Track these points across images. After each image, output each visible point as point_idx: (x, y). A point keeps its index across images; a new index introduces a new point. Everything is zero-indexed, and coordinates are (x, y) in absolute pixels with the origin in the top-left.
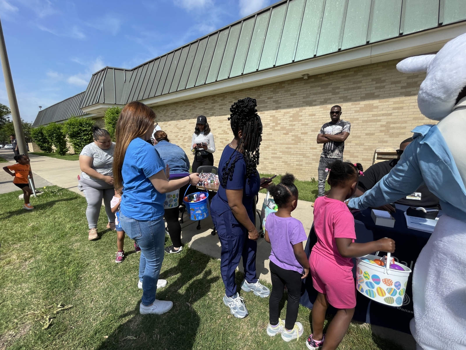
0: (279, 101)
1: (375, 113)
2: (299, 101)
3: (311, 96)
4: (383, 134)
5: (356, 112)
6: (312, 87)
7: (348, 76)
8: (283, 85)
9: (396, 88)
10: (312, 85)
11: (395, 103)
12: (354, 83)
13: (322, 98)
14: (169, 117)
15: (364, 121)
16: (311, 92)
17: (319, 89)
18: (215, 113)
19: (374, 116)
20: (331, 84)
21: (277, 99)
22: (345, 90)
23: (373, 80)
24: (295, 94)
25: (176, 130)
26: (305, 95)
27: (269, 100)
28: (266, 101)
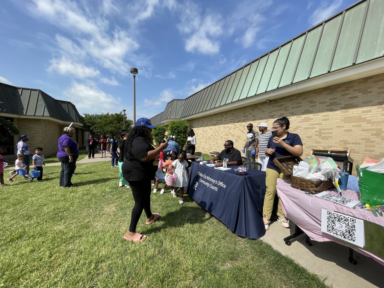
0: (255, 116)
1: (312, 123)
2: (266, 115)
3: (273, 112)
4: (318, 137)
5: (300, 122)
6: (273, 107)
7: (293, 99)
8: (257, 106)
9: (323, 106)
10: (273, 105)
11: (323, 116)
12: (297, 104)
13: (279, 113)
14: (200, 125)
15: (305, 128)
16: (273, 110)
17: (277, 108)
18: (222, 123)
19: (310, 125)
20: (283, 105)
21: (254, 114)
22: (292, 108)
23: (308, 102)
24: (264, 111)
25: (203, 133)
26: (269, 112)
27: (250, 115)
28: (248, 115)
